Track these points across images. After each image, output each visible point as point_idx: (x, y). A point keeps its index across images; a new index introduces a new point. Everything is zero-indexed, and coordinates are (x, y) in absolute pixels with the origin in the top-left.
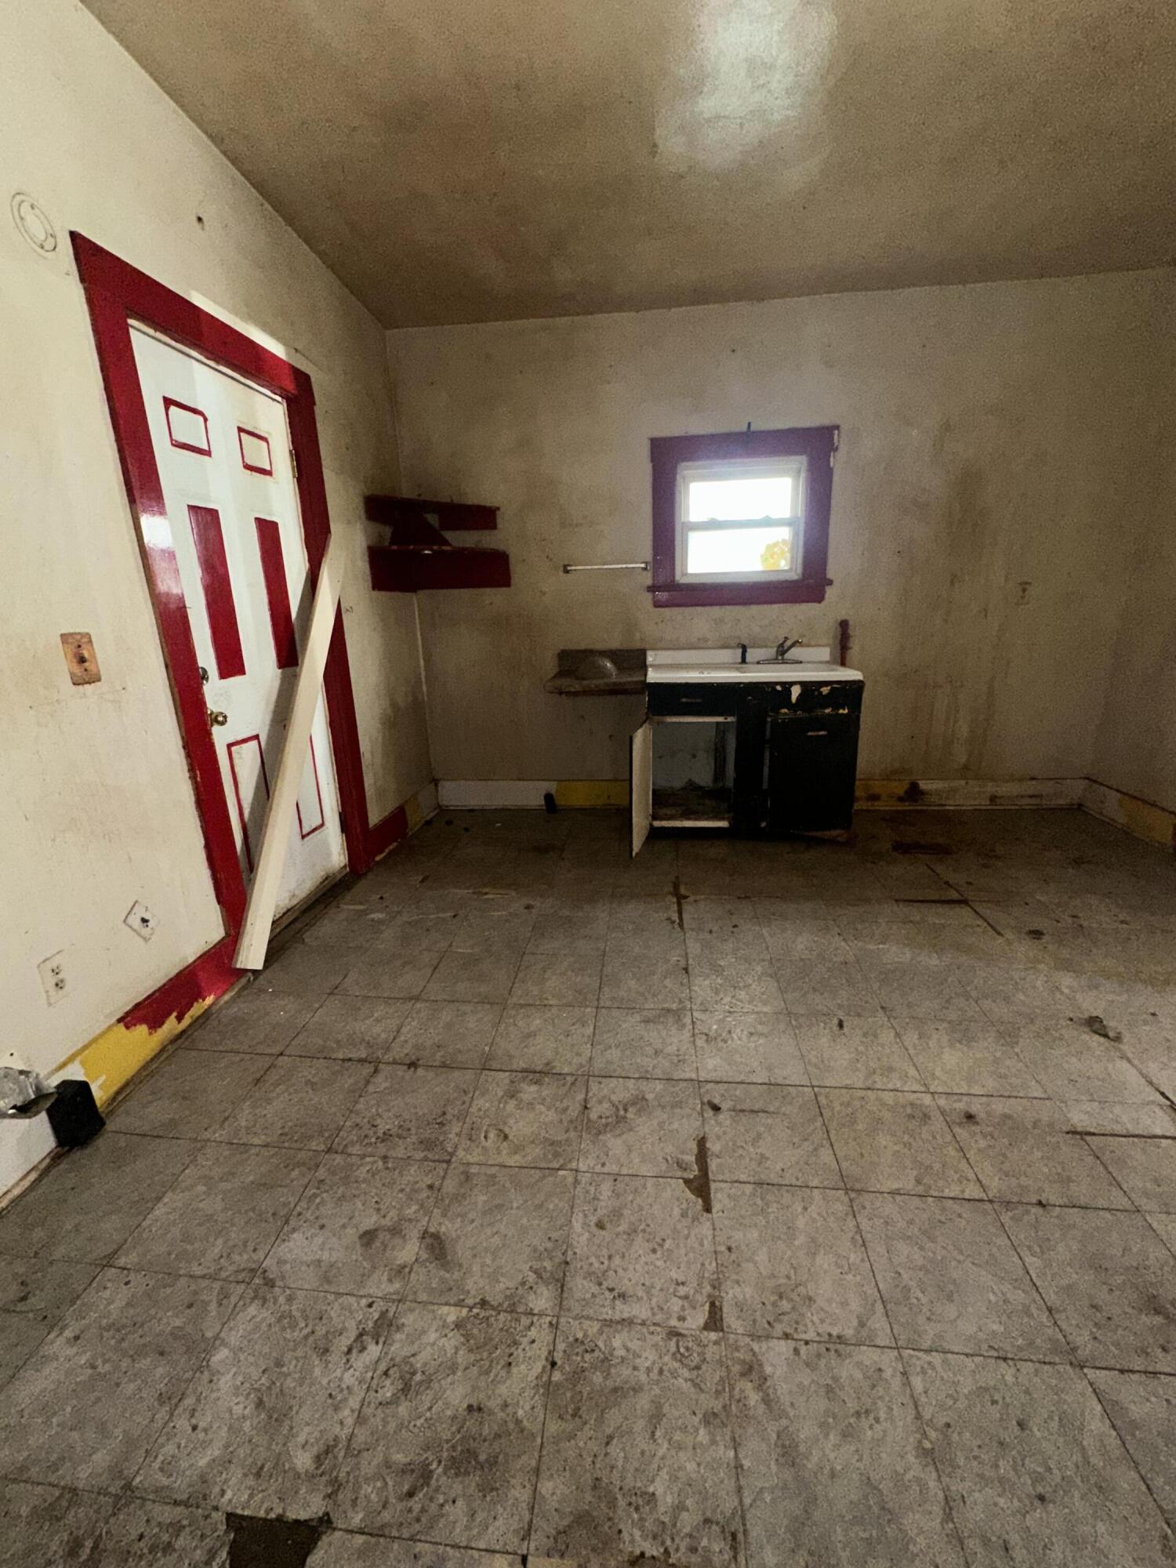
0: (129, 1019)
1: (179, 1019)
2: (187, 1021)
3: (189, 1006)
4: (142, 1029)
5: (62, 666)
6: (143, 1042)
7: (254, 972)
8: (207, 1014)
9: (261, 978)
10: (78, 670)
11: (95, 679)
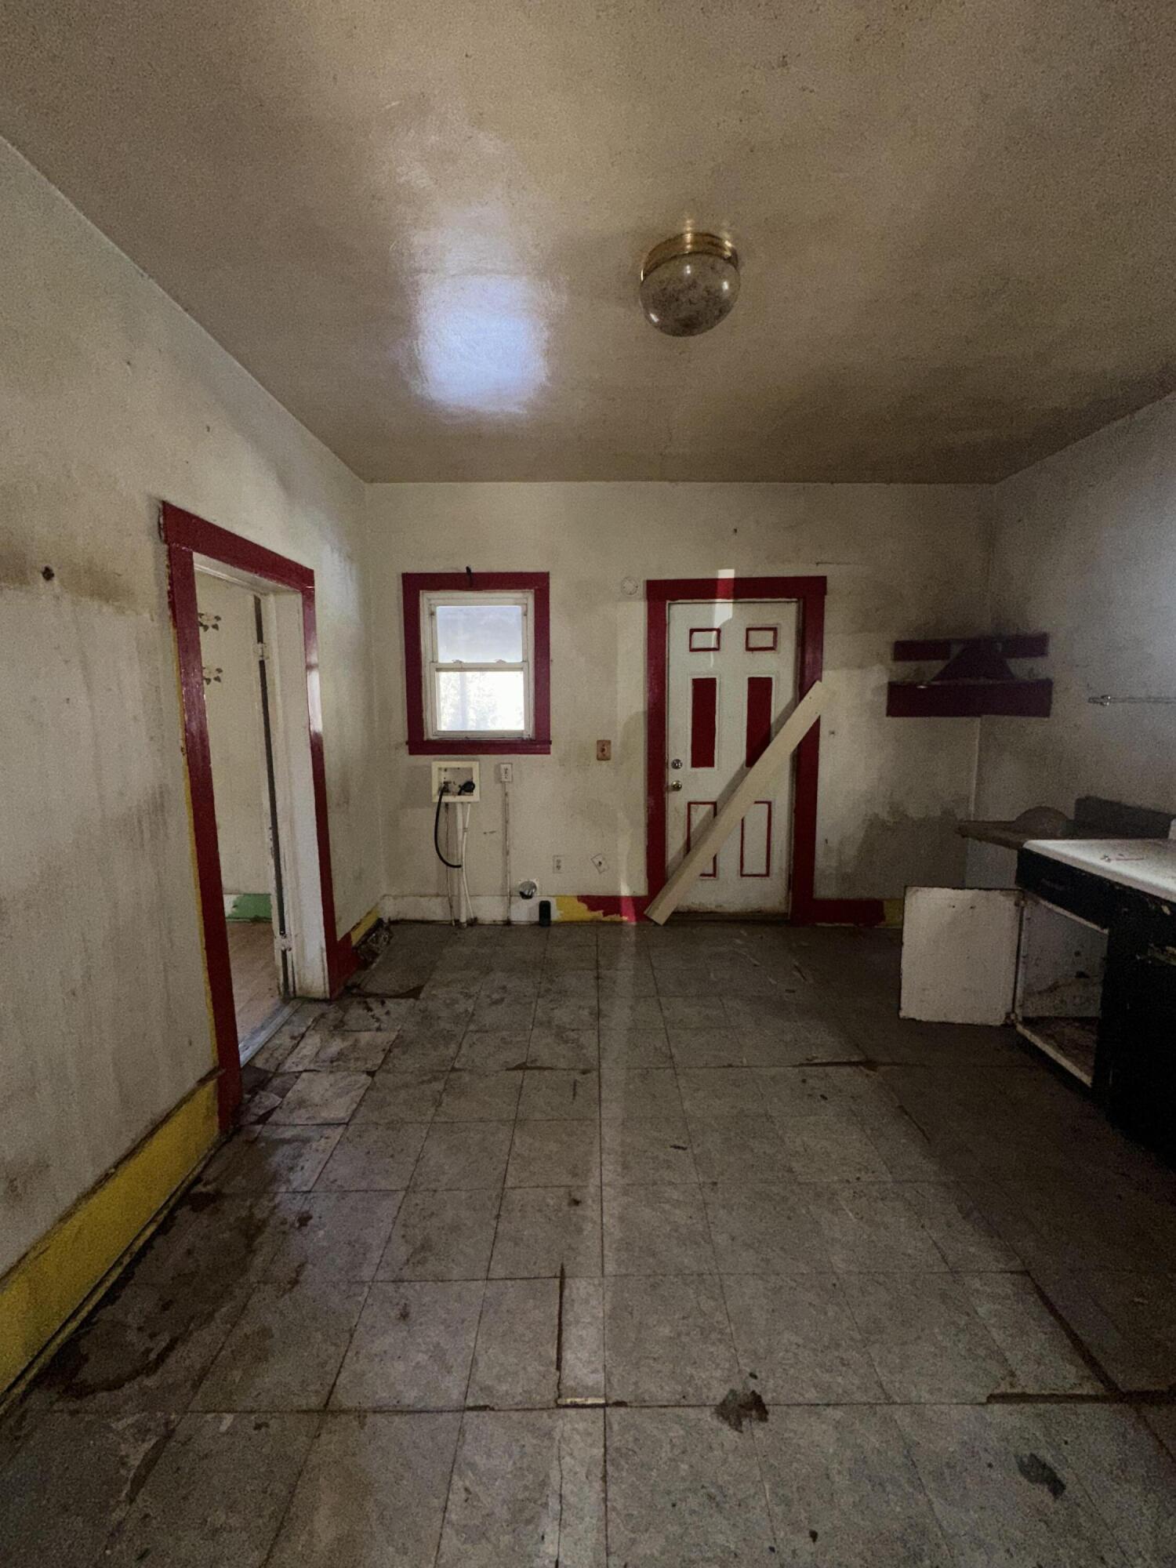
0: (583, 899)
1: (605, 914)
2: (608, 918)
3: (612, 914)
4: (584, 907)
5: (593, 752)
6: (582, 912)
7: (656, 924)
8: (621, 923)
9: (658, 928)
10: (600, 754)
11: (608, 759)
